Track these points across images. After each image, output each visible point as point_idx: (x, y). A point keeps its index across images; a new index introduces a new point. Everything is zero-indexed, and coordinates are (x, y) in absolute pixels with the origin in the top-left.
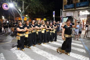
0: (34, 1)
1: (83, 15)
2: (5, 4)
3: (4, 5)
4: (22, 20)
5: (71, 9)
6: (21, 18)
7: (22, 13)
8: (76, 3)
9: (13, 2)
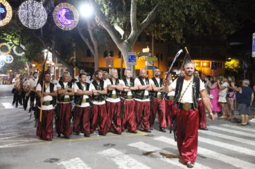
2: (63, 5)
3: (61, 10)
6: (123, 61)
7: (129, 41)
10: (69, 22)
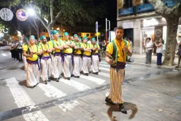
0: (67, 4)
1: (149, 25)
2: (20, 10)
4: (50, 36)
5: (129, 17)
6: (48, 34)
7: (51, 25)
8: (137, 5)
9: (33, 7)
10: (23, 17)
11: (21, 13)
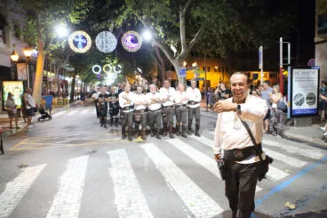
2: (129, 33)
3: (128, 36)
4: (179, 79)
10: (134, 45)
11: (129, 38)
